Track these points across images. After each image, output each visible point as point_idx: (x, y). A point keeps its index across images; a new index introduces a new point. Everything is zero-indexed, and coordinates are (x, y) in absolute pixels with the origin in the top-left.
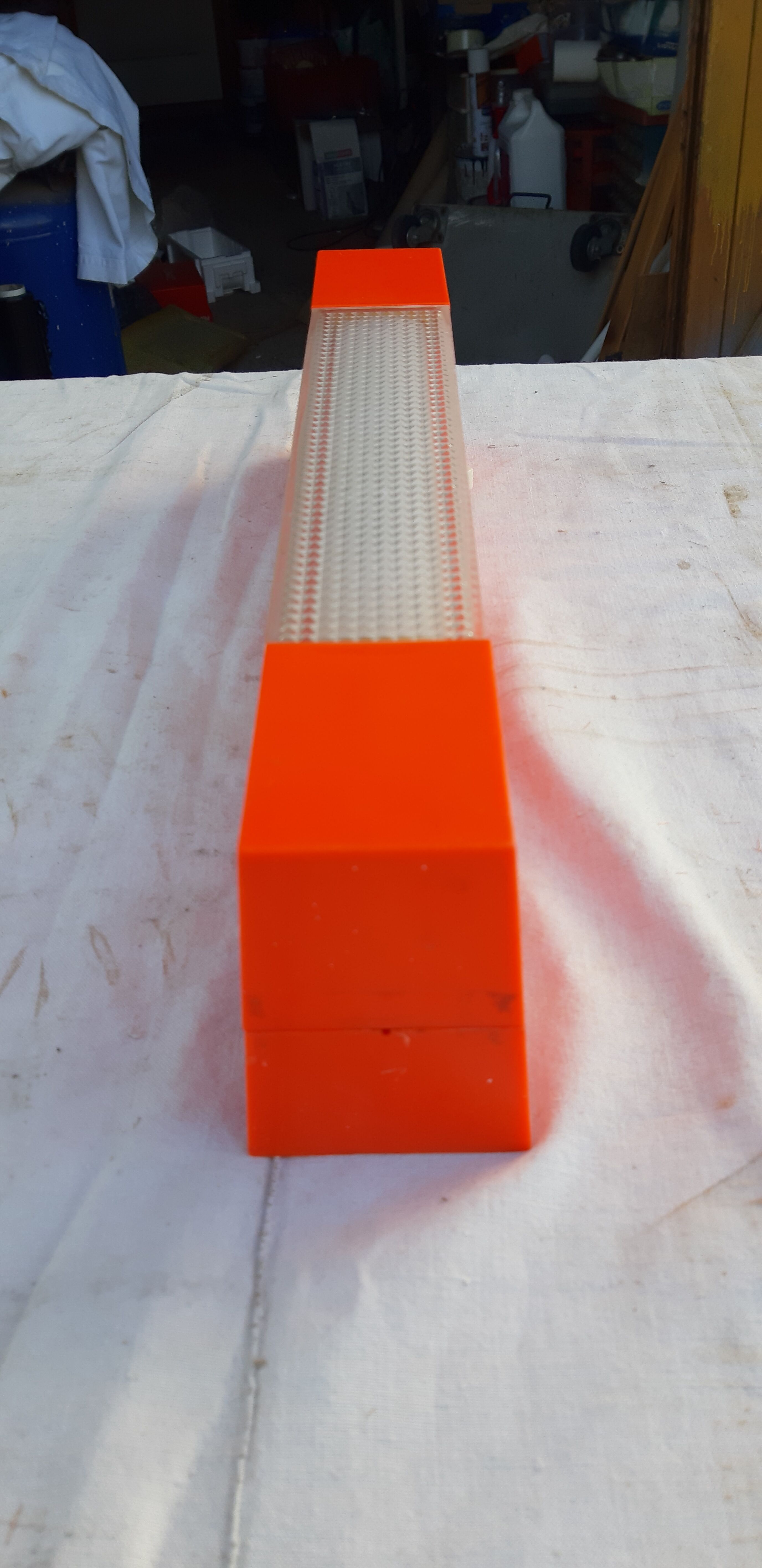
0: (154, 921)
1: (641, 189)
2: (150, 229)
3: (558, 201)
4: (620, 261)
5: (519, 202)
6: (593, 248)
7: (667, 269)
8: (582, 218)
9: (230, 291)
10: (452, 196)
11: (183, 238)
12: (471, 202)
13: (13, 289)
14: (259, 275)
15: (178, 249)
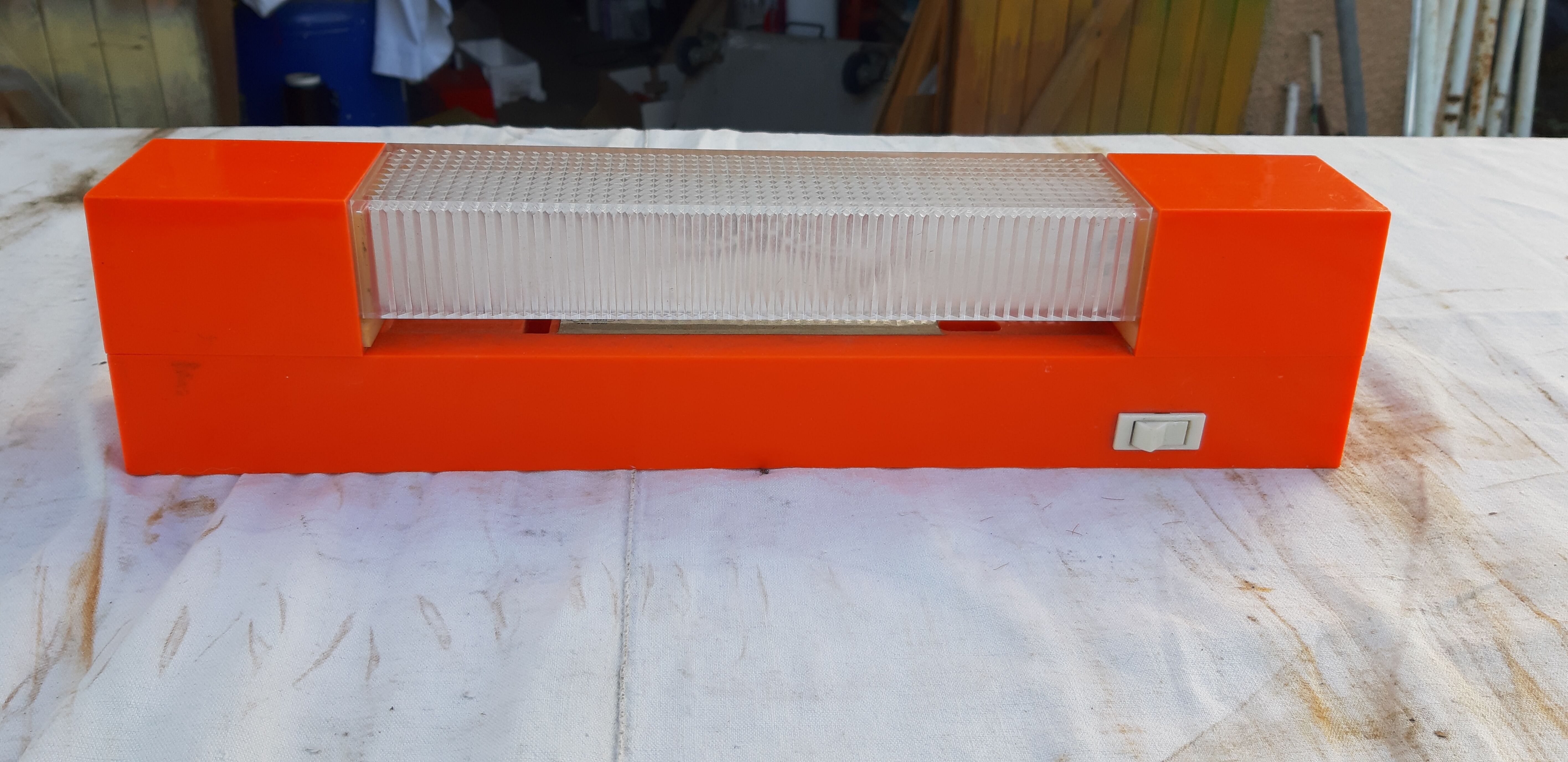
0: (484, 592)
1: (906, 26)
2: (446, 33)
3: (831, 30)
4: (888, 87)
5: (794, 30)
6: (863, 73)
7: (934, 90)
8: (853, 47)
9: (515, 99)
10: (732, 22)
11: (472, 48)
12: (751, 28)
13: (305, 77)
14: (545, 84)
15: (467, 58)
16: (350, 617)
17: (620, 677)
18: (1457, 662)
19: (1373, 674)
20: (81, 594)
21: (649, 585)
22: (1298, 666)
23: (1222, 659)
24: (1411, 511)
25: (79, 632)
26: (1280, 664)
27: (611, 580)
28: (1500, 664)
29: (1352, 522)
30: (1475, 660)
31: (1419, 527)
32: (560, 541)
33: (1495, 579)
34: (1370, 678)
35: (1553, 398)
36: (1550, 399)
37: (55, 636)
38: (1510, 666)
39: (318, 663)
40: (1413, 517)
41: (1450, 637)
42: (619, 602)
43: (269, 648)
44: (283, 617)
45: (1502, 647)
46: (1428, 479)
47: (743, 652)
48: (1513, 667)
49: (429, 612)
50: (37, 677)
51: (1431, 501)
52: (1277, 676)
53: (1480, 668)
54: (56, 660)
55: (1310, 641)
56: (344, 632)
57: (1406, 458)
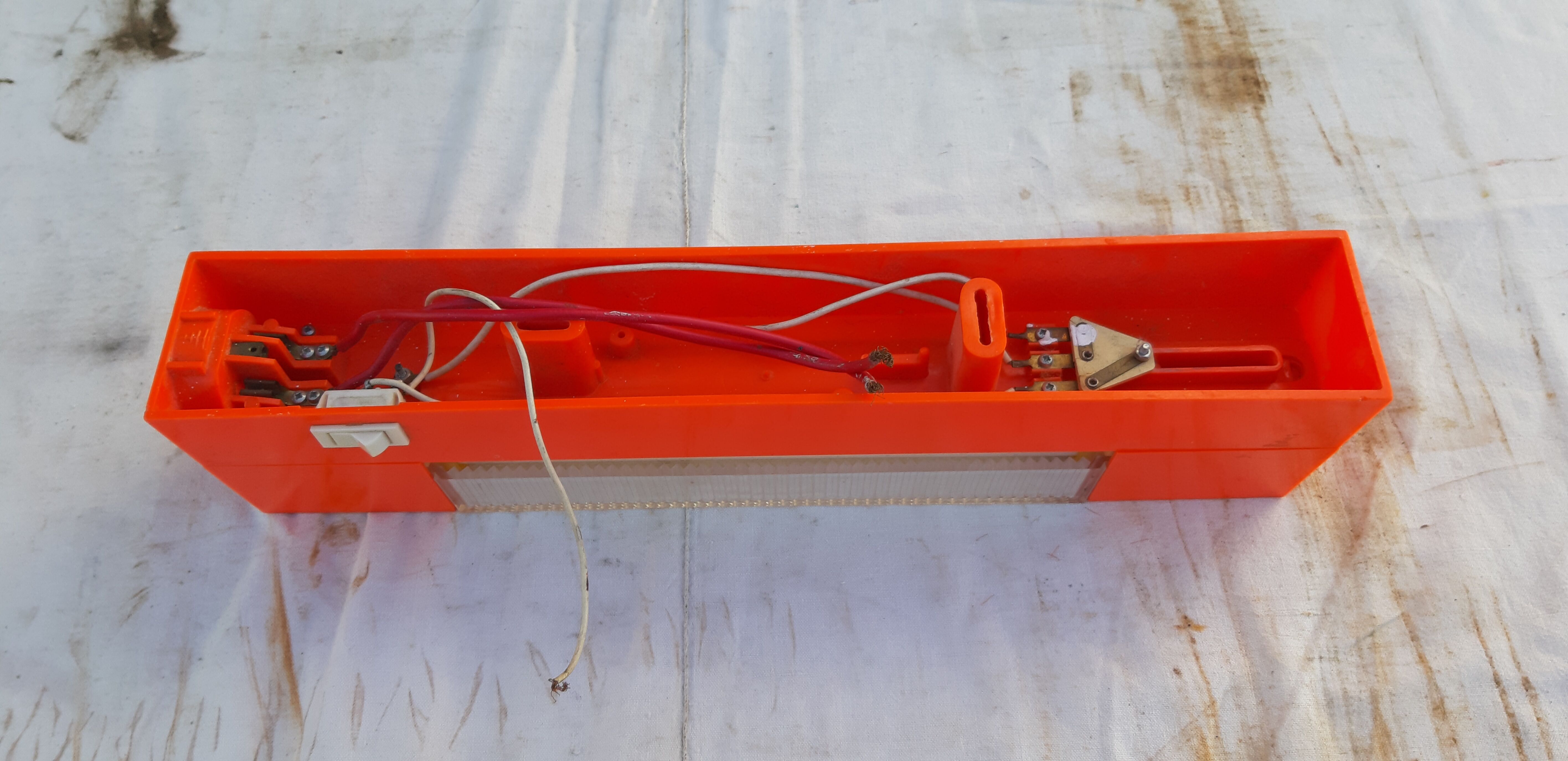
16: (480, 668)
17: (683, 737)
18: (1332, 715)
19: (1258, 730)
20: (279, 648)
21: (703, 628)
22: (1202, 721)
23: (1144, 713)
24: (1352, 522)
25: (286, 687)
26: (1188, 720)
27: (673, 627)
28: (1367, 718)
29: (1295, 539)
30: (1348, 713)
31: (1352, 546)
32: (631, 573)
33: (1398, 613)
34: (1255, 734)
35: (1541, 352)
36: (1537, 354)
37: (270, 694)
38: (1375, 719)
39: (464, 720)
40: (1351, 531)
41: (1335, 687)
42: (680, 650)
43: (427, 719)
44: (432, 685)
45: (1375, 699)
46: (1379, 486)
47: (775, 705)
48: (1377, 720)
49: (538, 661)
50: (268, 736)
51: (1373, 516)
52: (1183, 732)
53: (1350, 721)
54: (277, 716)
55: (1218, 695)
56: (477, 685)
57: (1368, 451)
